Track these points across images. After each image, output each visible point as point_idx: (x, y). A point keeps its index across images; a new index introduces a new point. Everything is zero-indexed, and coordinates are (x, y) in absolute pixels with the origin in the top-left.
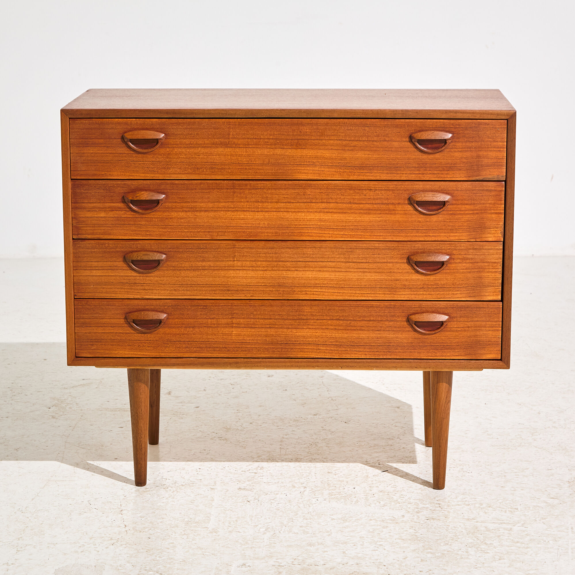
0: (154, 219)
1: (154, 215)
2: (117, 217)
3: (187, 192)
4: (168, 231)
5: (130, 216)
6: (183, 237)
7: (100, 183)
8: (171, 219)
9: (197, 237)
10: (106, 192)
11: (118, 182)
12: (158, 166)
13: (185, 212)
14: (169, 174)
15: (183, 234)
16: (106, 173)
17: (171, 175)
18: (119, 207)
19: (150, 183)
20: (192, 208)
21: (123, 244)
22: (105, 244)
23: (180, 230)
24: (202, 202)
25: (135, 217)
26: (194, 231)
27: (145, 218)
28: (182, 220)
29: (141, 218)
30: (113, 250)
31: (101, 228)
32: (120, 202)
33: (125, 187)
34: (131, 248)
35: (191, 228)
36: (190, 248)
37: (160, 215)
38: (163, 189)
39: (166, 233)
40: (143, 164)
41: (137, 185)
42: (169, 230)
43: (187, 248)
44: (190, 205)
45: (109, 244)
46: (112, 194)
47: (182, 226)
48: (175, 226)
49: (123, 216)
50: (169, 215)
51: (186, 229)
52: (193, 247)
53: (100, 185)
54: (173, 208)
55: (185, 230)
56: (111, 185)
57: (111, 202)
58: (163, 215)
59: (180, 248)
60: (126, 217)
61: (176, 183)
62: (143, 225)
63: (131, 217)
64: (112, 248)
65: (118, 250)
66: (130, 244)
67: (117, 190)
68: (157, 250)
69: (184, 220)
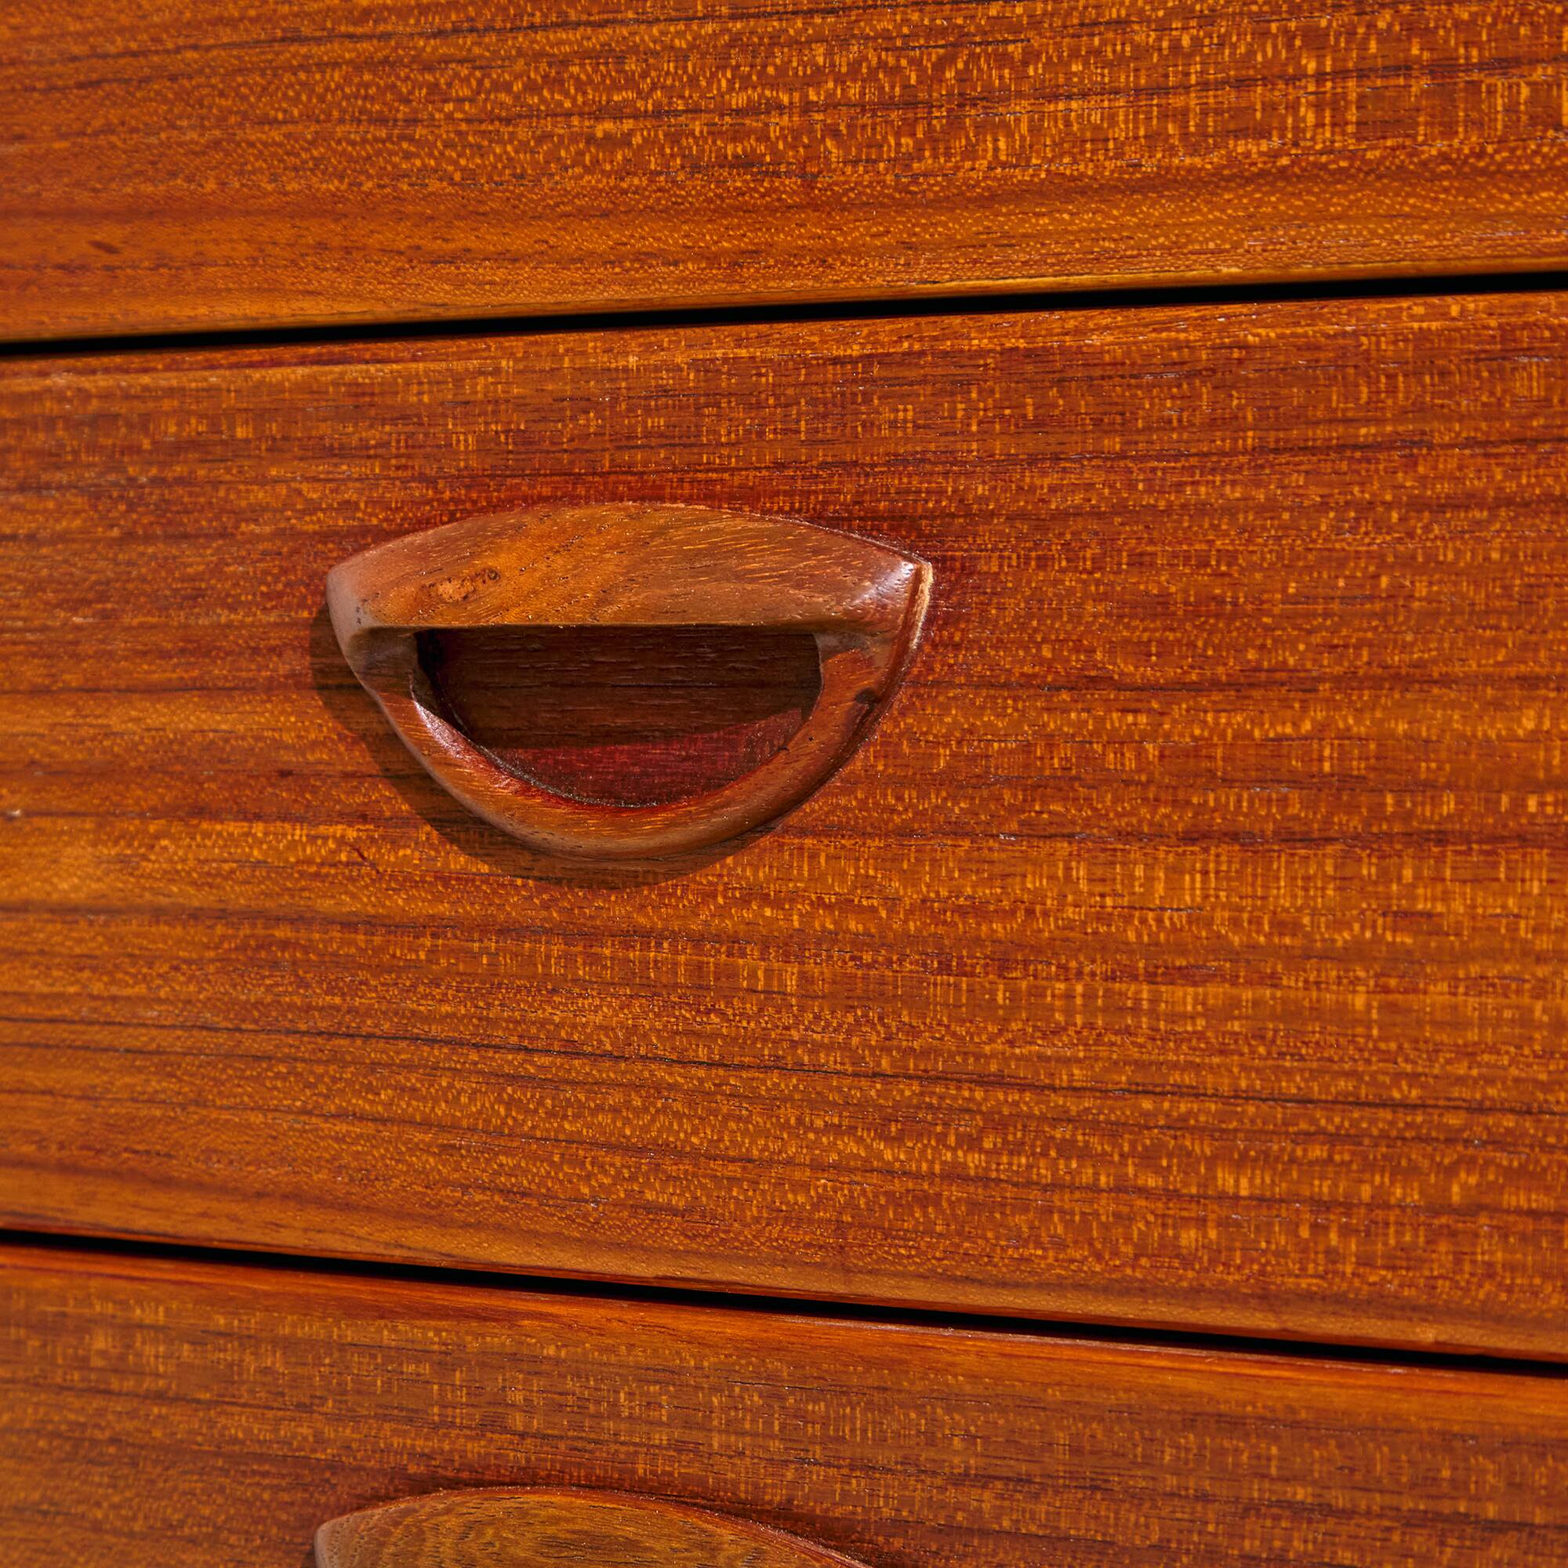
0: (751, 965)
1: (752, 895)
2: (252, 916)
3: (1269, 509)
4: (955, 1175)
5: (421, 907)
6: (1194, 1294)
7: (49, 406)
8: (1003, 965)
9: (1427, 1312)
10: (129, 537)
11: (275, 375)
12: (816, 78)
13: (1225, 856)
14: (989, 200)
15: (1189, 1237)
16: (110, 233)
17: (1006, 220)
18: (288, 758)
19: (705, 368)
20: (1346, 781)
21: (311, 1343)
22: (85, 1327)
23: (1148, 1159)
24: (1529, 682)
25: (484, 928)
26: (1380, 1202)
27: (629, 936)
28: (1185, 996)
29: (569, 939)
30: (183, 1423)
31: (54, 1077)
32: (295, 681)
33: (364, 451)
34: (411, 1418)
35: (1334, 1139)
36: (1298, 1511)
37: (846, 905)
38: (896, 462)
39: (924, 1201)
40: (594, 56)
41: (520, 405)
42: (974, 1161)
43: (1251, 1508)
44: (1321, 731)
45: (129, 1328)
46: (195, 560)
47: (1179, 1092)
48: (1075, 1090)
49: (326, 905)
50: (978, 910)
51: (1240, 1164)
52: (1340, 1499)
53: (50, 423)
54: (1037, 788)
55: (1225, 1179)
56: (182, 416)
57: (184, 688)
58: (891, 903)
59: (1136, 1498)
60: (371, 924)
61: (1091, 359)
62: (597, 1057)
63: (436, 927)
64: (160, 1397)
65: (237, 1425)
66: (400, 1353)
67: (260, 495)
68: (776, 1496)
69: (1216, 992)
